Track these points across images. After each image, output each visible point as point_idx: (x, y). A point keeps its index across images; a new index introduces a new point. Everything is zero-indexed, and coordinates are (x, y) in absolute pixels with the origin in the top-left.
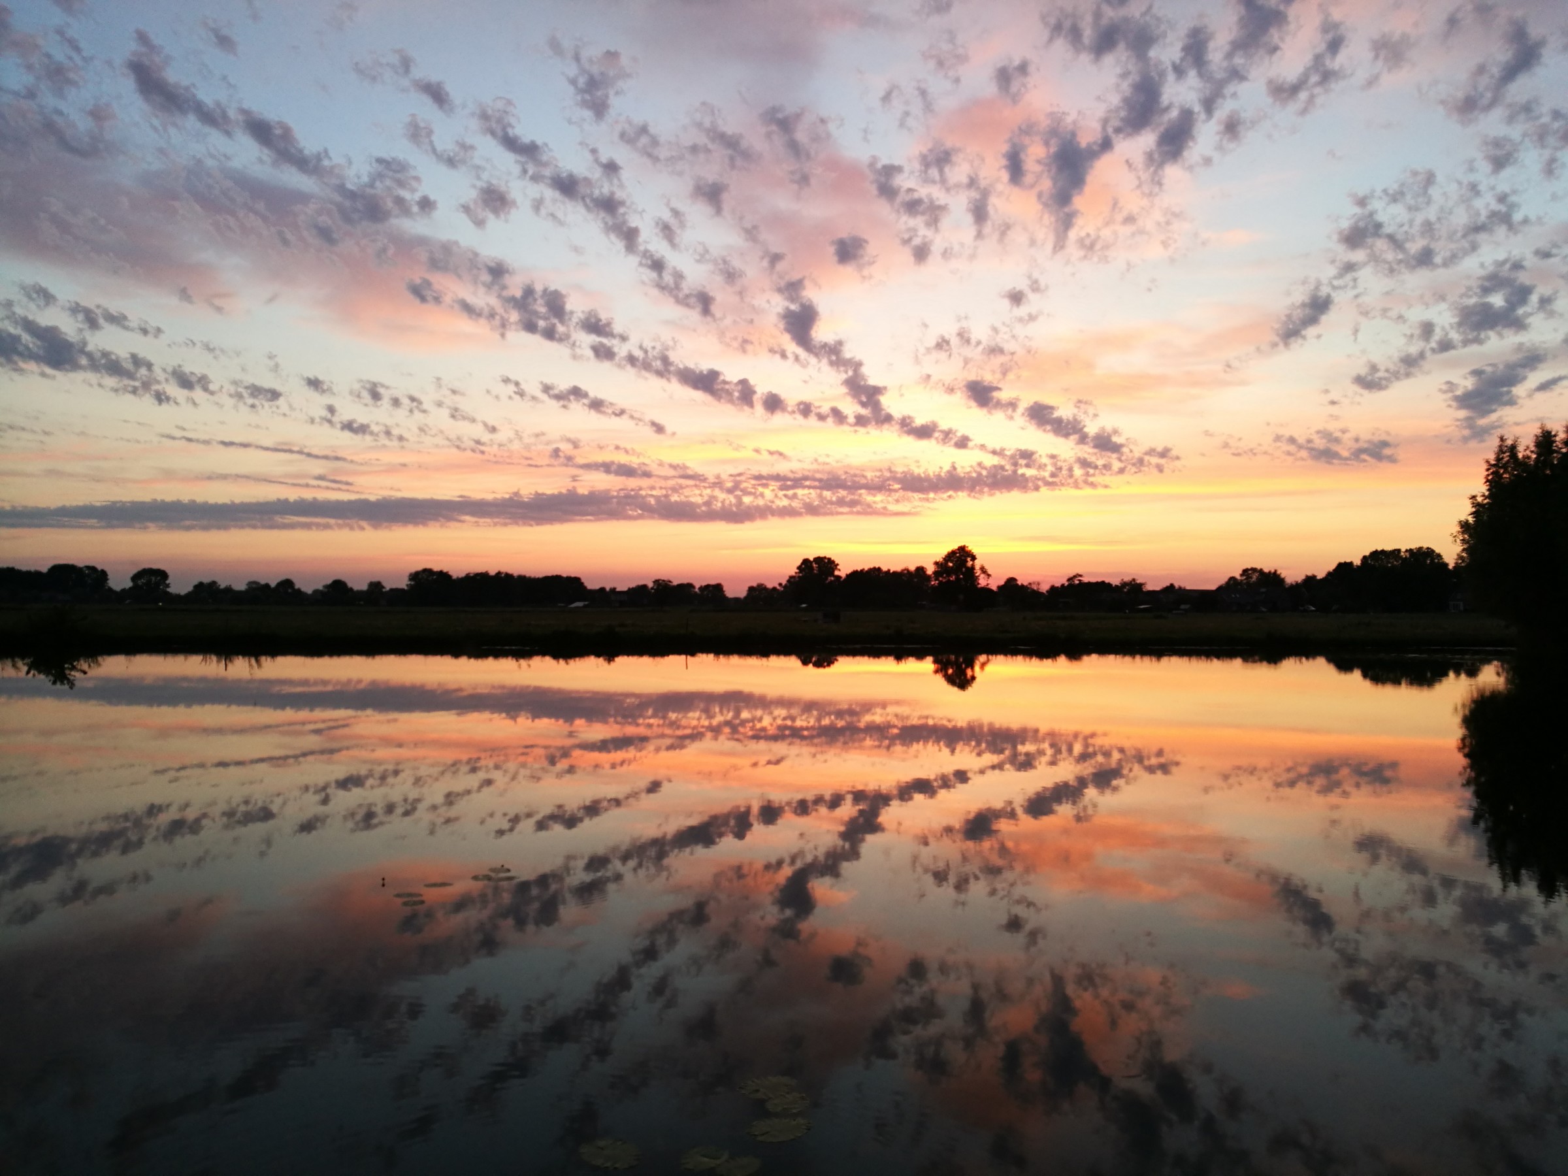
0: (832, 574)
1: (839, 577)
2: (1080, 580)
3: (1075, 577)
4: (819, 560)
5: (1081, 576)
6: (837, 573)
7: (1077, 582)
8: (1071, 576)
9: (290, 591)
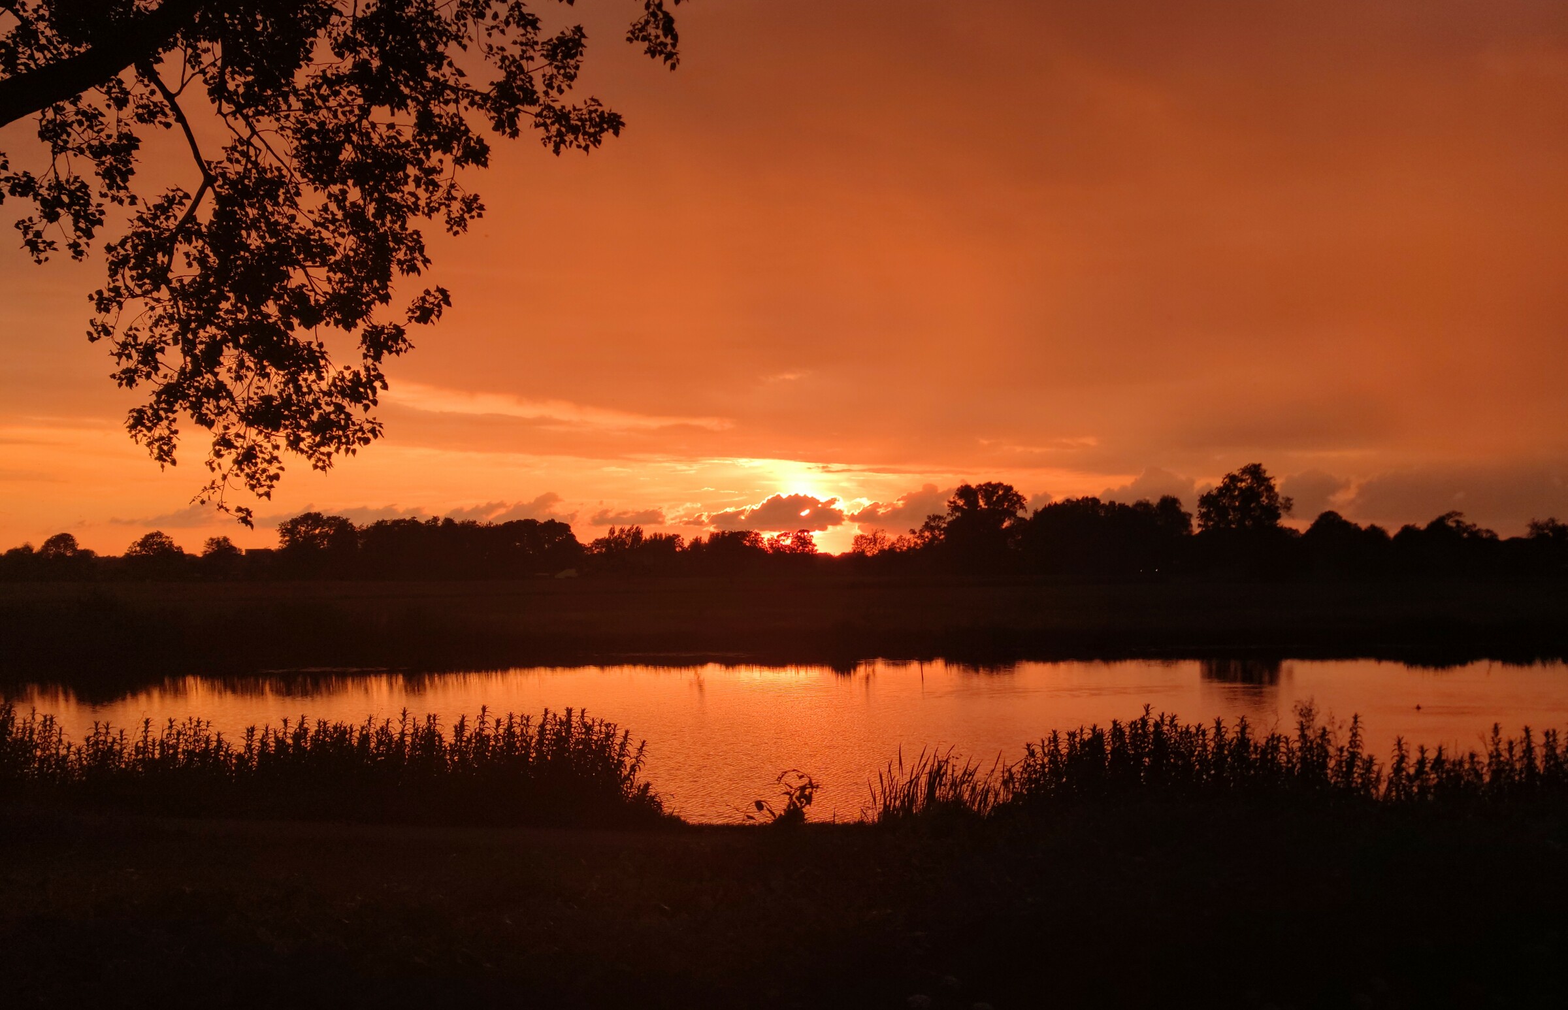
0: (1013, 514)
1: (1023, 519)
2: (1458, 522)
3: (1449, 516)
4: (989, 490)
5: (1460, 514)
6: (1020, 513)
7: (1454, 525)
8: (1443, 513)
9: (69, 554)
